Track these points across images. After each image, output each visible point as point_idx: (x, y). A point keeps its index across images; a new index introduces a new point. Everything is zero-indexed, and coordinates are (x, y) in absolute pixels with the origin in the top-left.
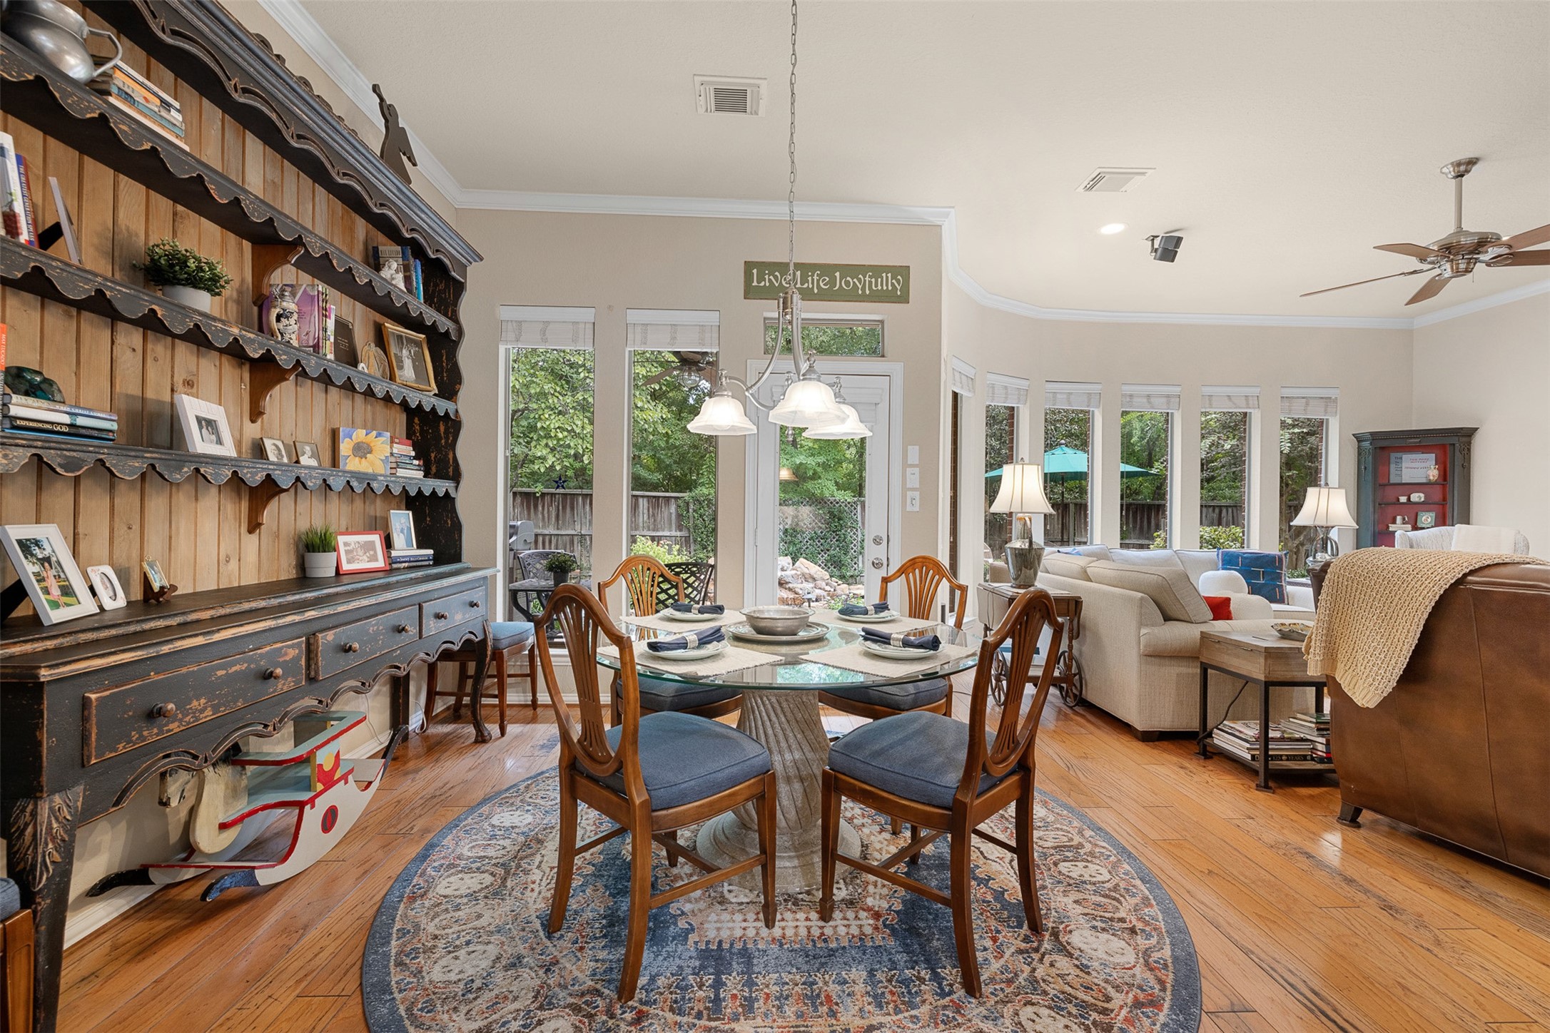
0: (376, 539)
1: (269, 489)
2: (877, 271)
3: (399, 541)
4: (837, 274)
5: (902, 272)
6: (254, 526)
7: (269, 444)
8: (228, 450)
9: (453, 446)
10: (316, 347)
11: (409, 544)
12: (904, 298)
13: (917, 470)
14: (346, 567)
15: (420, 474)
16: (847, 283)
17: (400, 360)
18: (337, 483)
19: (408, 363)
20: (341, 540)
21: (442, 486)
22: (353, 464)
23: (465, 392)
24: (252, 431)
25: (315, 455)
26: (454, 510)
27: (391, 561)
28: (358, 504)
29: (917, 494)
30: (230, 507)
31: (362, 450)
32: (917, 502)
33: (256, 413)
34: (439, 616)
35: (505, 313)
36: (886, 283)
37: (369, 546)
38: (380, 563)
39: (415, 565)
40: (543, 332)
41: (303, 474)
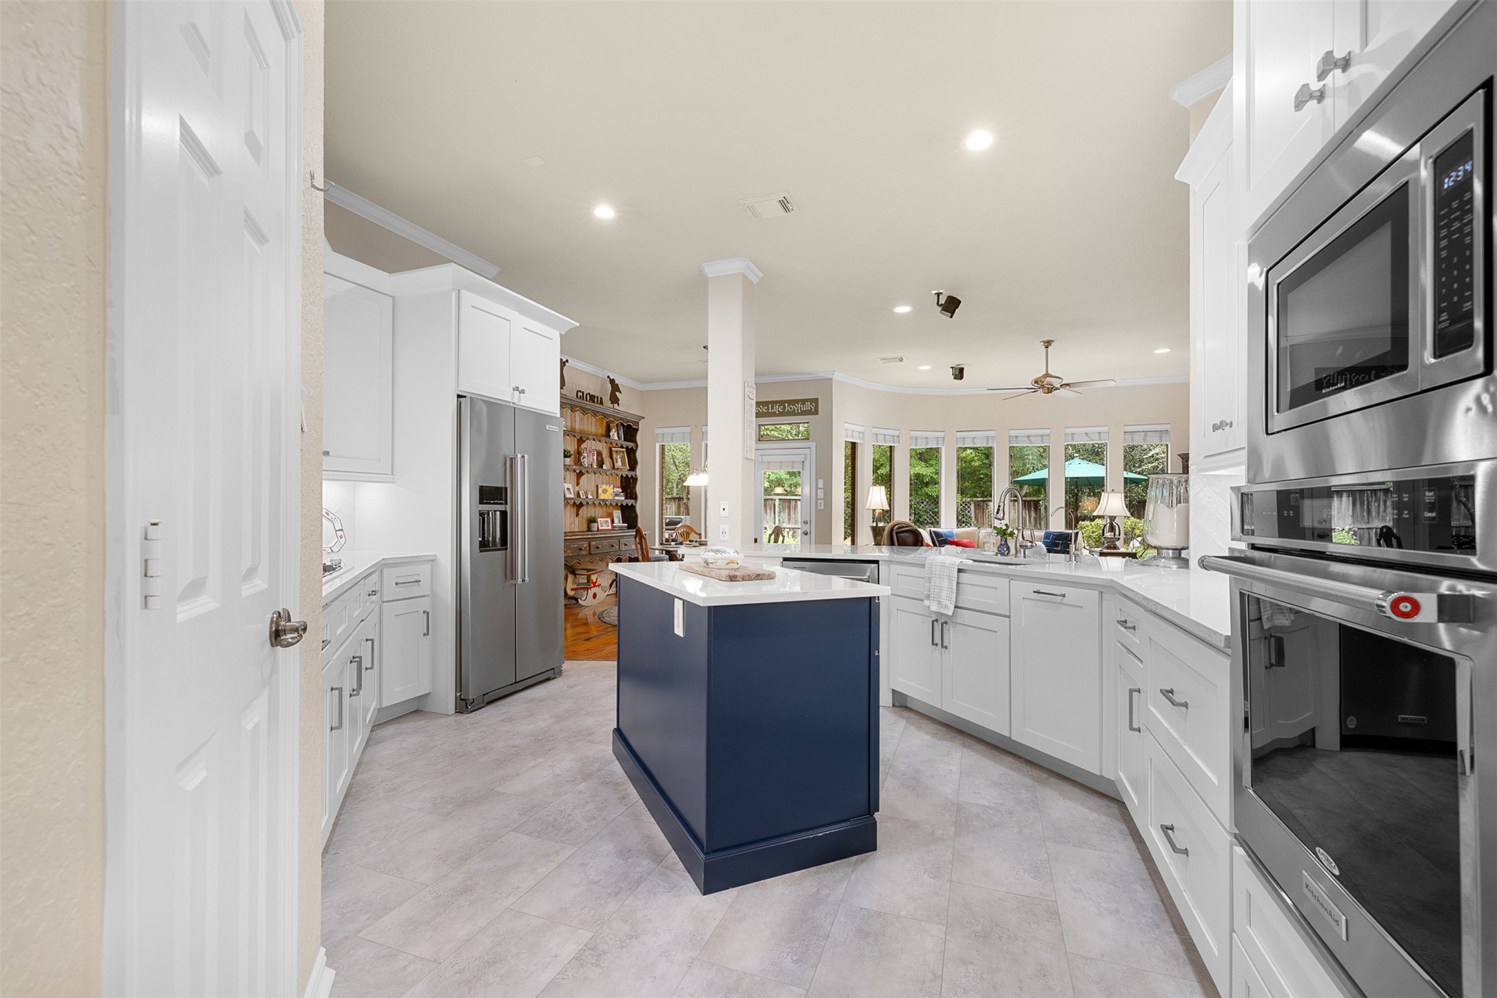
0: (609, 519)
1: (581, 505)
2: (803, 401)
3: (616, 520)
4: (786, 405)
5: (815, 401)
6: (577, 515)
7: (580, 492)
8: (572, 496)
9: (635, 487)
10: (591, 465)
11: (620, 522)
12: (816, 413)
13: (822, 490)
14: (600, 528)
15: (623, 498)
16: (791, 408)
17: (617, 459)
18: (597, 503)
19: (619, 460)
20: (599, 520)
21: (630, 502)
22: (602, 496)
23: (638, 468)
24: (577, 489)
25: (592, 495)
26: (635, 510)
27: (613, 527)
28: (605, 508)
29: (822, 501)
30: (572, 510)
31: (605, 491)
32: (822, 505)
33: (578, 484)
34: (626, 545)
35: (658, 431)
36: (808, 406)
37: (607, 522)
38: (610, 528)
39: (621, 528)
40: (672, 437)
41: (588, 500)
